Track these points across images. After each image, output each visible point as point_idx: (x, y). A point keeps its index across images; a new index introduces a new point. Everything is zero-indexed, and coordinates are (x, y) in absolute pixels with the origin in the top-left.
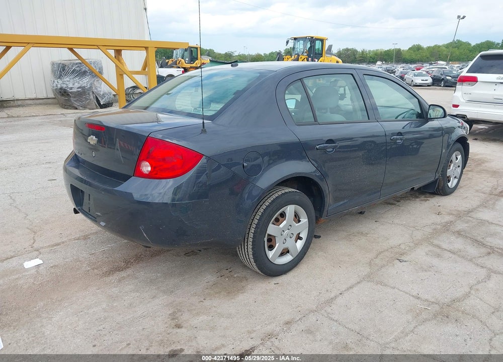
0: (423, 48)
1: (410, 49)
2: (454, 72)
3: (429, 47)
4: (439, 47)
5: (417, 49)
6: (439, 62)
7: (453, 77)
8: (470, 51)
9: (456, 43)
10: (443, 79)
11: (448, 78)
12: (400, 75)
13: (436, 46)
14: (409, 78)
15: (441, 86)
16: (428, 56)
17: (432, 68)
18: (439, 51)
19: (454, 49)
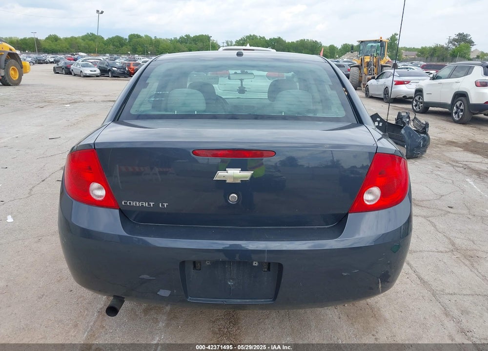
0: (60, 38)
1: (47, 38)
2: (117, 64)
3: (66, 39)
4: (76, 38)
5: (54, 39)
6: (79, 53)
7: (118, 68)
8: (105, 45)
9: (91, 36)
10: (109, 70)
11: (114, 69)
12: (65, 65)
13: (72, 37)
14: (76, 69)
15: (108, 77)
16: (68, 47)
17: (89, 59)
18: (77, 43)
19: (90, 42)
